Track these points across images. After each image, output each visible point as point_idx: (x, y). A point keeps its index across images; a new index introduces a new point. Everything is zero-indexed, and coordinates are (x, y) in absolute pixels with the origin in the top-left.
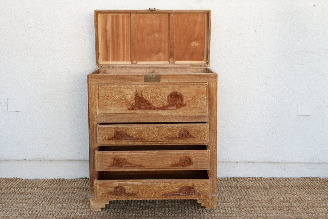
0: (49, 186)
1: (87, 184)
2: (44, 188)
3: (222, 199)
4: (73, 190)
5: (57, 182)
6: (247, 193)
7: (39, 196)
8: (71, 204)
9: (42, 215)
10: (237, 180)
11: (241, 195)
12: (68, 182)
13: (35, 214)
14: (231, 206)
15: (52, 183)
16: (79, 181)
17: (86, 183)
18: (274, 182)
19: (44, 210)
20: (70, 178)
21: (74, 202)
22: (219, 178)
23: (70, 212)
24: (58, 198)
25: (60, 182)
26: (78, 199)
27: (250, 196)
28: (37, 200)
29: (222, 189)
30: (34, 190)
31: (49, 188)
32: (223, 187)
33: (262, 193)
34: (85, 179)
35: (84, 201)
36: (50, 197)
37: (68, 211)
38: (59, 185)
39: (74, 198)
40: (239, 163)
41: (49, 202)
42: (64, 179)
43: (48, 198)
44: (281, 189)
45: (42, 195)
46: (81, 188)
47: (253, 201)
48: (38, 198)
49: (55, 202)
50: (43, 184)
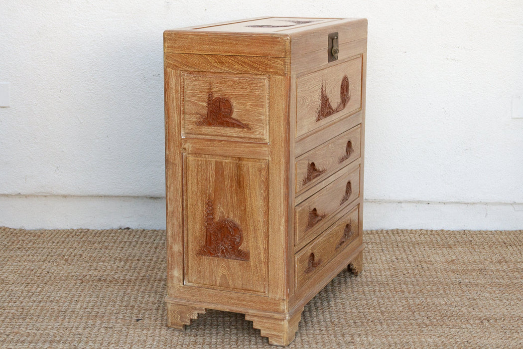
0: (63, 239)
1: (131, 237)
2: (56, 242)
3: (367, 259)
4: (106, 244)
5: (77, 234)
6: (413, 251)
7: (49, 253)
8: (106, 264)
9: (58, 278)
10: (398, 233)
11: (401, 254)
12: (96, 234)
13: (45, 276)
14: (382, 268)
15: (68, 236)
16: (116, 233)
17: (129, 235)
18: (464, 236)
19: (61, 271)
20: (99, 229)
21: (109, 261)
22: (367, 231)
23: (105, 274)
24: (81, 256)
25: (82, 234)
26: (117, 257)
27: (416, 256)
28: (46, 258)
29: (370, 246)
30: (38, 244)
31: (63, 242)
32: (372, 243)
33: (439, 252)
34: (126, 230)
35: (127, 260)
36: (68, 253)
37: (101, 273)
38: (82, 238)
39: (110, 256)
40: (403, 205)
41: (66, 260)
42: (88, 230)
43: (64, 256)
44: (474, 246)
45: (54, 250)
46: (120, 243)
47: (420, 262)
48: (48, 256)
49: (77, 260)
50: (52, 236)
